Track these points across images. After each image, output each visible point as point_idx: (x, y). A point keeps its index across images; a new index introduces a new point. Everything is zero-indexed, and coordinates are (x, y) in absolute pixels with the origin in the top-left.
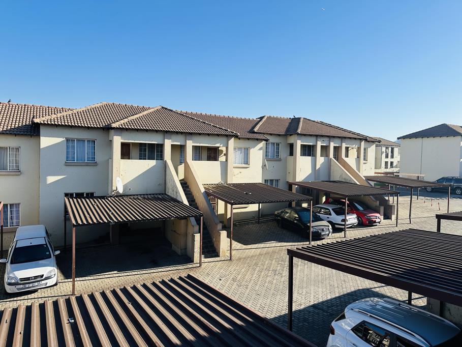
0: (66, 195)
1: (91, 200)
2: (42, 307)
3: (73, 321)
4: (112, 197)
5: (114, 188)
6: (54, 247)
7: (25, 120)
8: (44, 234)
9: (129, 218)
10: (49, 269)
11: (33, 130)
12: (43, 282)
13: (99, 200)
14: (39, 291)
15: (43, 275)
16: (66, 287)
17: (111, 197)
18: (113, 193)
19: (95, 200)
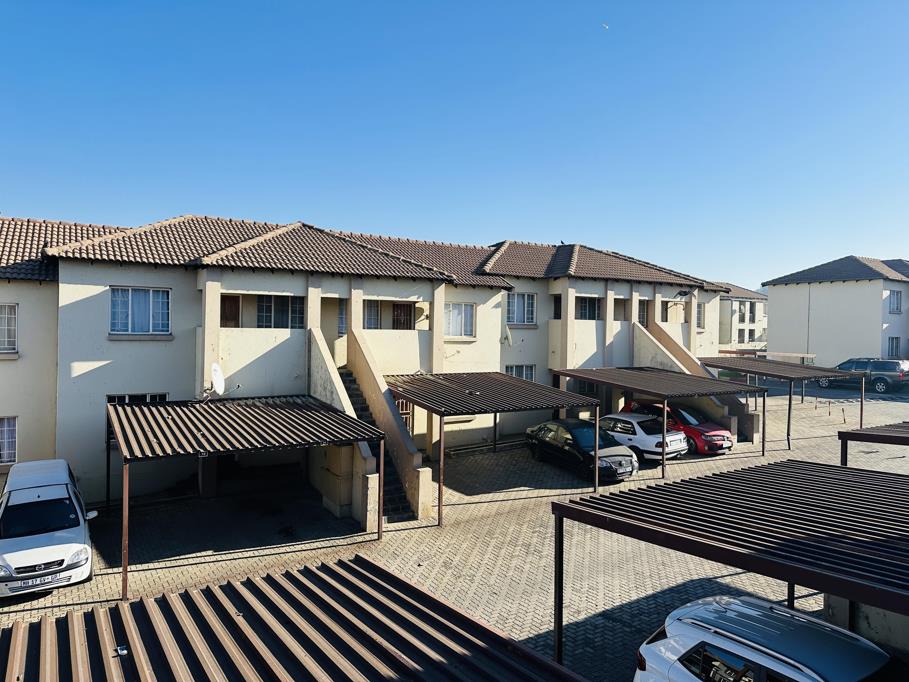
0: (111, 399)
1: (162, 409)
2: (63, 625)
3: (125, 652)
4: (202, 402)
5: (207, 385)
6: (86, 505)
7: (28, 250)
8: (65, 478)
9: (238, 445)
10: (76, 547)
11: (44, 271)
12: (63, 575)
13: (178, 409)
14: (55, 592)
15: (63, 561)
16: (110, 584)
17: (200, 402)
18: (205, 395)
19: (169, 409)
